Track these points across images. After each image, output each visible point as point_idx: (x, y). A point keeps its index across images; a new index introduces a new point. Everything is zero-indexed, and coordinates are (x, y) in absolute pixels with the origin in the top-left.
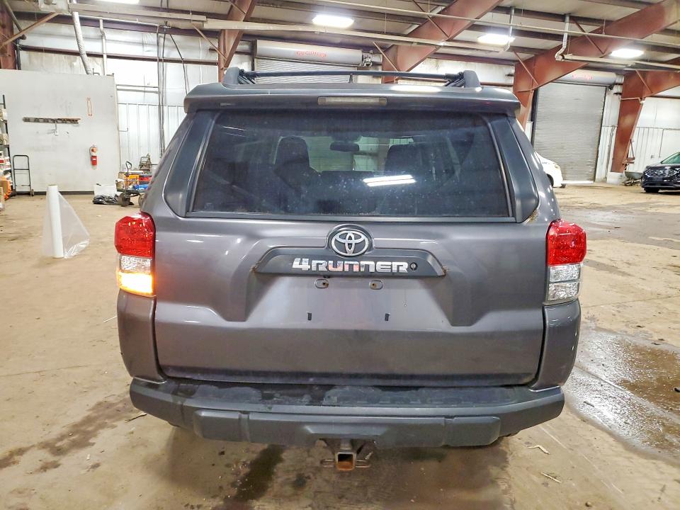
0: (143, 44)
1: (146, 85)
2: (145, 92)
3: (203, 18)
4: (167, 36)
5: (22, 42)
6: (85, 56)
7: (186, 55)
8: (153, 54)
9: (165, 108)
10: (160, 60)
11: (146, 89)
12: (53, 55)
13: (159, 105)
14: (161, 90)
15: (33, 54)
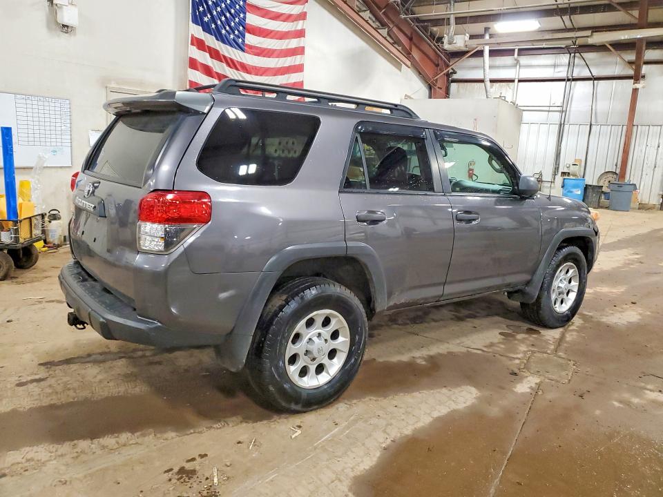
0: (555, 66)
1: (552, 105)
2: (549, 111)
3: (588, 33)
4: (577, 55)
5: (455, 77)
6: (488, 83)
7: (596, 72)
8: (563, 75)
9: (566, 127)
10: (569, 80)
11: (551, 109)
12: (475, 84)
13: (561, 125)
14: (564, 109)
15: (461, 85)
